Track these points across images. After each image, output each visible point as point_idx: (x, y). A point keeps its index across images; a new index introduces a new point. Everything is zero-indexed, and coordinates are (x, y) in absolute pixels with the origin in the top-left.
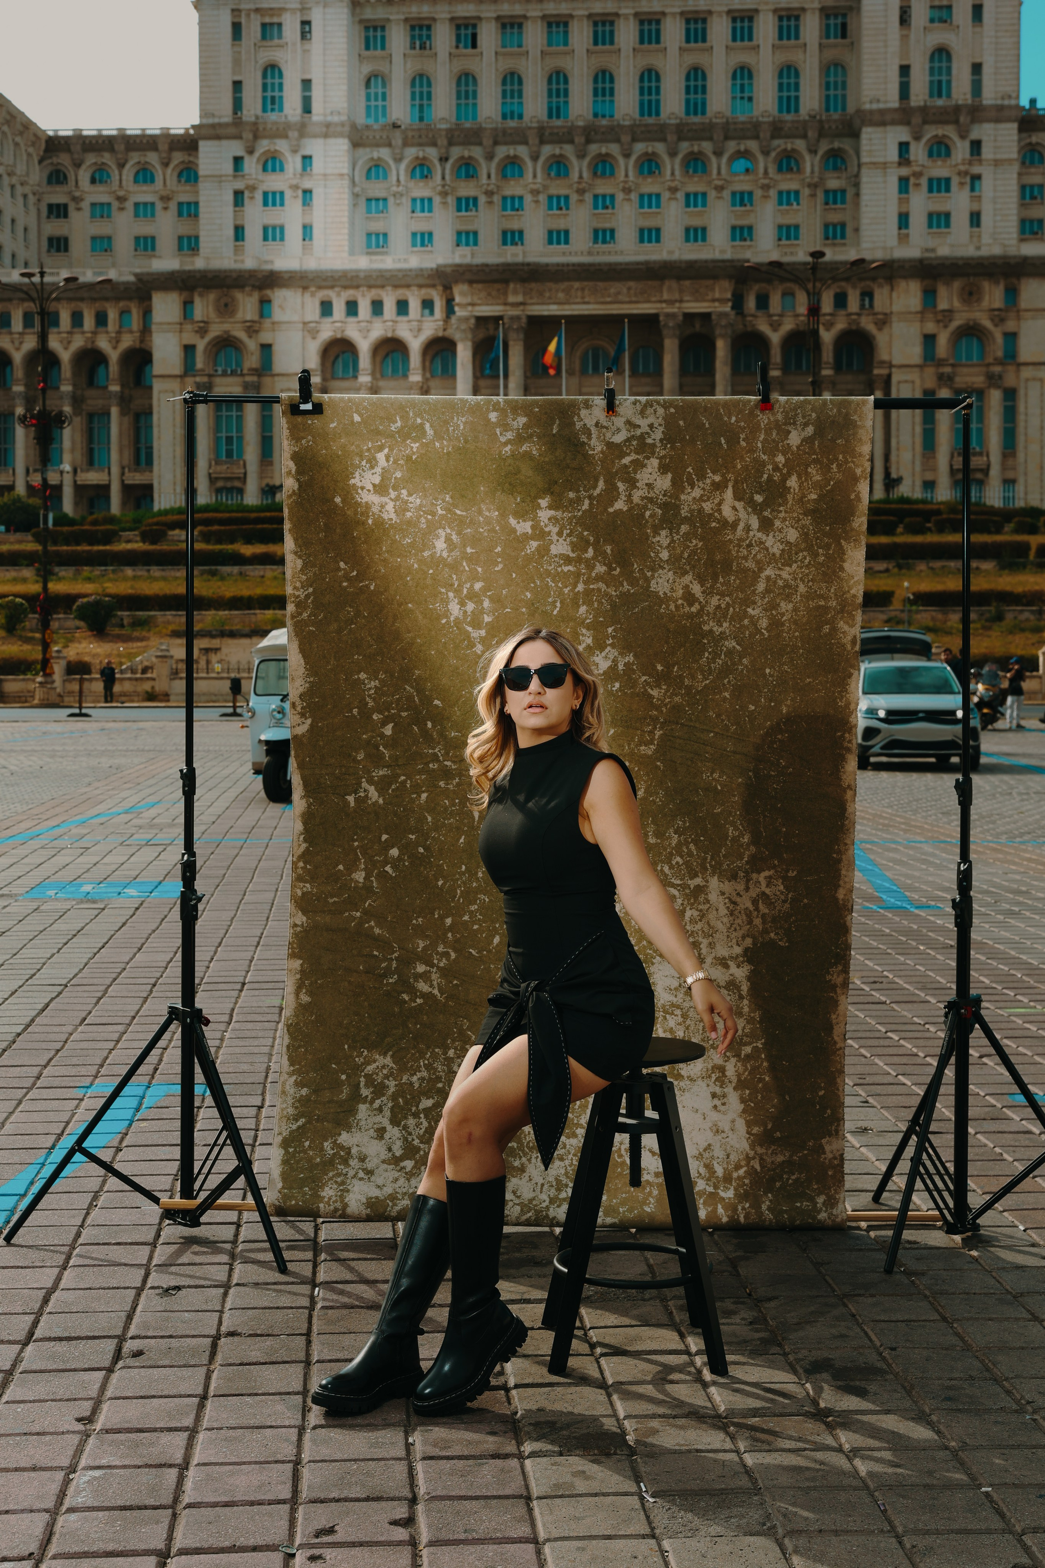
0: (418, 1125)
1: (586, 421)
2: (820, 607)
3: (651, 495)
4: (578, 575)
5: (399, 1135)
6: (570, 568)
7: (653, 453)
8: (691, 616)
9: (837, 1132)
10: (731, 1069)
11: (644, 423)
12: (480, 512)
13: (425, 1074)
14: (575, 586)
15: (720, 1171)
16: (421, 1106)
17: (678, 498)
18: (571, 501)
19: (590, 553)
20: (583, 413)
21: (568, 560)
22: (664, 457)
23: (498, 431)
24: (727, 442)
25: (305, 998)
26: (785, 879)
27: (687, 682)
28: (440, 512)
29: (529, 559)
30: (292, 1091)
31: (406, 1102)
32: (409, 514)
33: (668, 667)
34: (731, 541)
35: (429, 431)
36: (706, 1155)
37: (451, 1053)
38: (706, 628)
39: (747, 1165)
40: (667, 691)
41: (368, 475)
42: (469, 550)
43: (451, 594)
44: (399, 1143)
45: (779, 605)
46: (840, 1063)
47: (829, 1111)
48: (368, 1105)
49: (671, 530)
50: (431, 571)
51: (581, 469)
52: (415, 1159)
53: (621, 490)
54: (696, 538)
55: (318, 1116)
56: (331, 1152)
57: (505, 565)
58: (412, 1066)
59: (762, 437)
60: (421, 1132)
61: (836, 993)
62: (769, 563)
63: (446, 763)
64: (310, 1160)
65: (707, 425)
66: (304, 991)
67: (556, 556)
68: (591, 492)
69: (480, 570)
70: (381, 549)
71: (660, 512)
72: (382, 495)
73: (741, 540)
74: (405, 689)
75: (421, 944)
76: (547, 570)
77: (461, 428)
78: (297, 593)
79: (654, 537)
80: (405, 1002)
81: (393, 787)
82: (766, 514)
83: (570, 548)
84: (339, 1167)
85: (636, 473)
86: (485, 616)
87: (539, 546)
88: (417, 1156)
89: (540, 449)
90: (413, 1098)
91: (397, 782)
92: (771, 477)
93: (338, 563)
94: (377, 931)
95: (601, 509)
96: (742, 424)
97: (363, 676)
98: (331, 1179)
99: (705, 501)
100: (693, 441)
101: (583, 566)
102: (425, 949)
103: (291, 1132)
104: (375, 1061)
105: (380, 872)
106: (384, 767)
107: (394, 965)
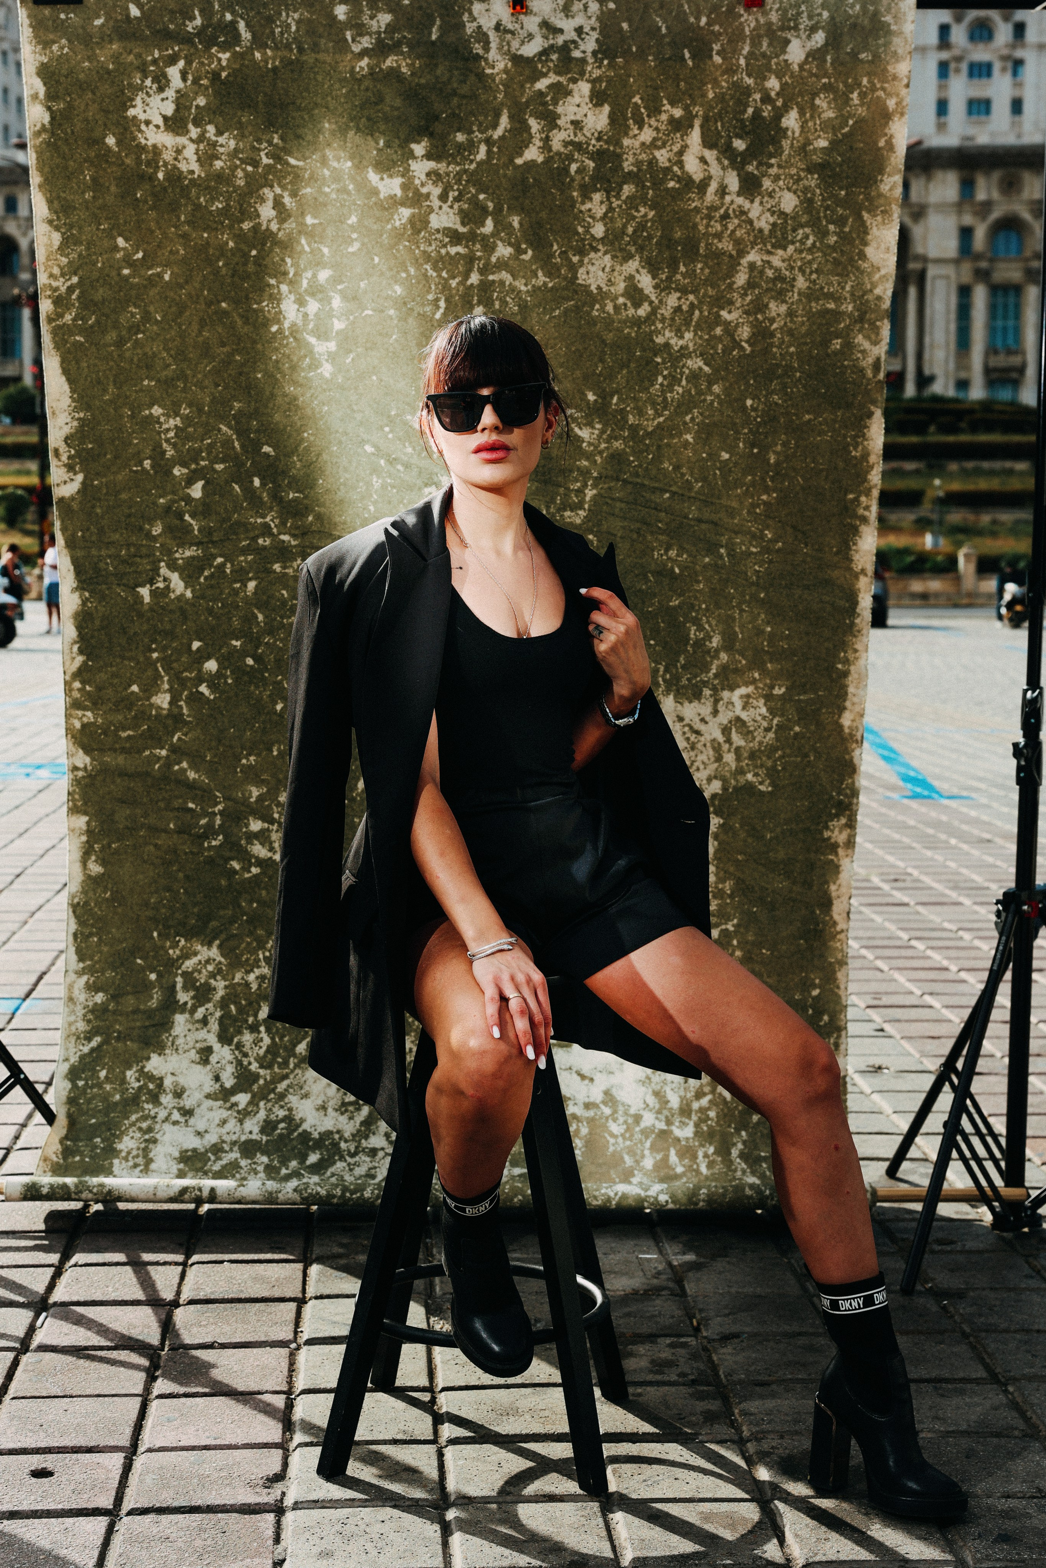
0: (257, 1042)
1: (482, 22)
2: (828, 311)
3: (580, 138)
4: (470, 260)
5: (230, 1057)
6: (460, 249)
7: (582, 73)
8: (637, 322)
11: (568, 26)
12: (325, 162)
14: (467, 276)
17: (618, 143)
18: (460, 147)
19: (489, 226)
21: (455, 237)
22: (598, 80)
23: (348, 35)
24: (693, 57)
25: (95, 868)
26: (768, 698)
27: (631, 419)
28: (265, 160)
29: (398, 235)
30: (82, 997)
31: (240, 1010)
32: (218, 164)
33: (604, 396)
34: (697, 210)
35: (246, 35)
38: (660, 340)
40: (603, 432)
41: (155, 101)
42: (309, 220)
43: (284, 288)
44: (230, 1069)
45: (766, 306)
46: (842, 950)
47: (826, 1018)
48: (187, 1015)
49: (608, 193)
50: (254, 253)
51: (474, 96)
52: (251, 1091)
53: (533, 131)
54: (645, 204)
55: (119, 1032)
56: (136, 1085)
57: (363, 244)
58: (248, 960)
59: (746, 49)
60: (262, 1052)
61: (837, 854)
62: (754, 244)
63: (282, 537)
64: (106, 1097)
65: (664, 30)
66: (93, 858)
67: (438, 231)
68: (490, 132)
69: (326, 250)
70: (179, 219)
71: (592, 164)
72: (178, 134)
73: (713, 208)
74: (219, 430)
75: (255, 792)
76: (425, 252)
77: (294, 28)
78: (55, 284)
79: (583, 203)
80: (235, 872)
81: (206, 573)
82: (750, 168)
83: (458, 220)
84: (146, 1106)
85: (556, 104)
86: (335, 321)
87: (413, 215)
88: (255, 1087)
89: (413, 64)
90: (250, 1004)
91: (211, 566)
92: (757, 112)
93: (115, 239)
94: (192, 775)
95: (504, 159)
96: (717, 28)
97: (157, 411)
98: (133, 1124)
99: (659, 148)
100: (642, 55)
101: (478, 246)
102: (260, 799)
103: (82, 1057)
104: (196, 954)
105: (191, 693)
106: (191, 545)
107: (218, 822)
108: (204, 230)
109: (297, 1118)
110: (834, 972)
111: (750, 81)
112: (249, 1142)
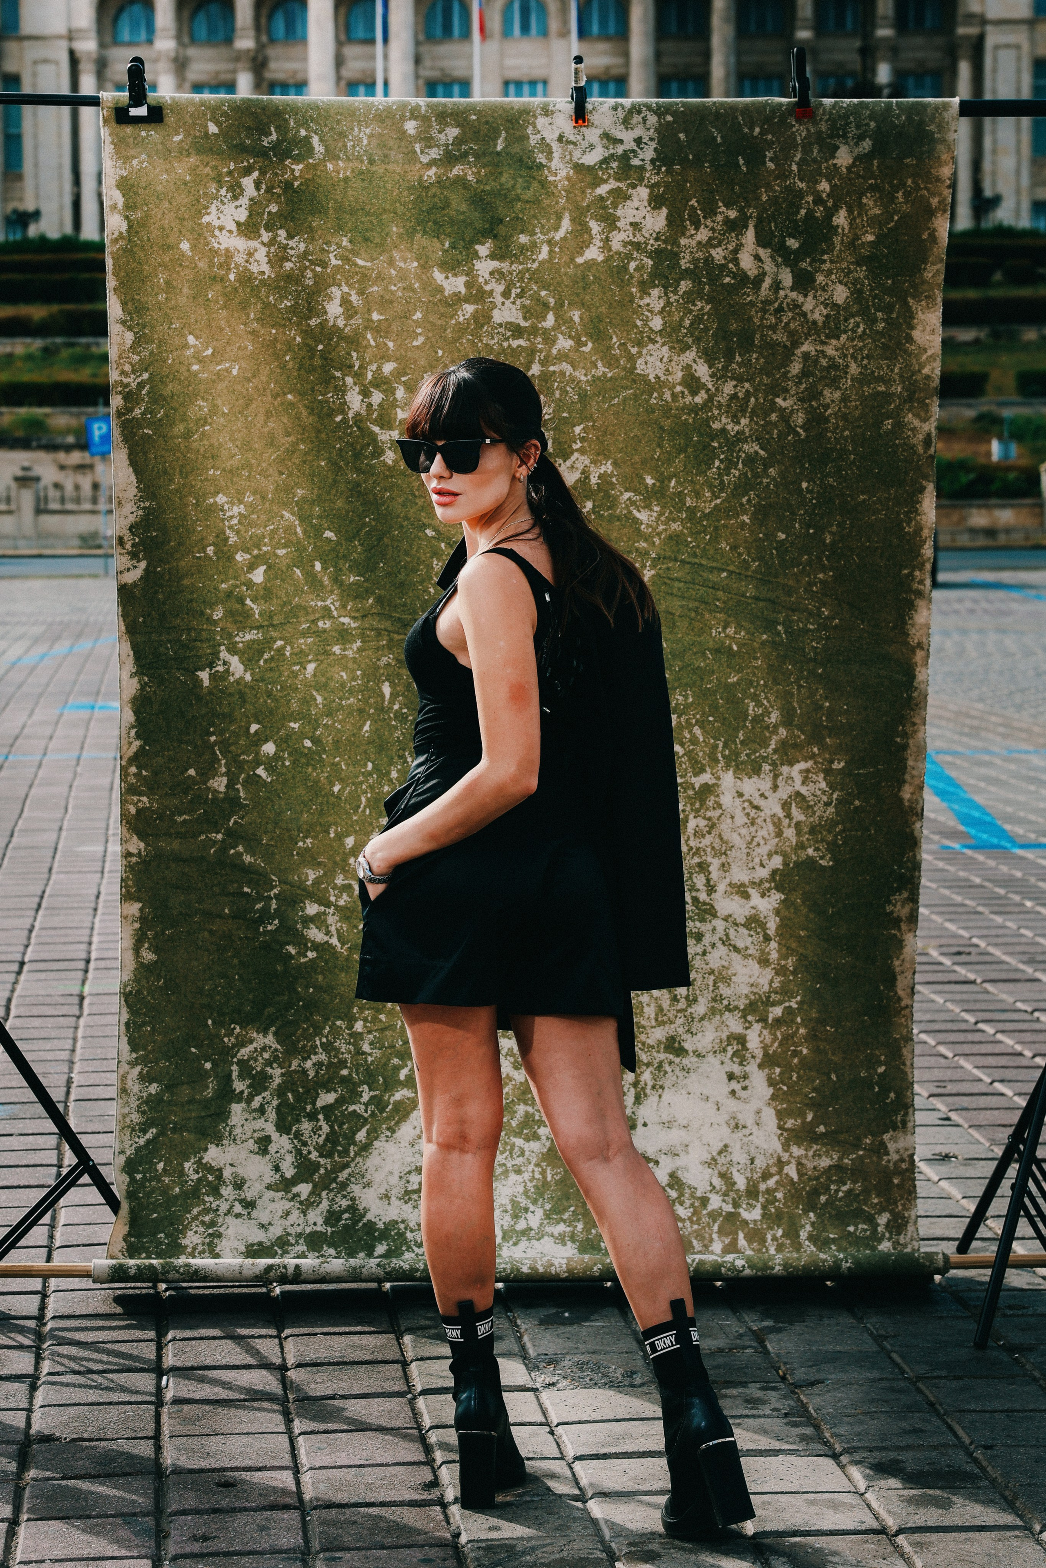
0: (316, 1130)
1: (545, 134)
2: (879, 393)
3: (639, 238)
4: (532, 351)
5: (289, 1147)
6: (522, 342)
7: (641, 179)
8: (694, 409)
9: (904, 1123)
10: (755, 1038)
11: (628, 137)
12: (391, 262)
13: (323, 1057)
15: (741, 1183)
16: (319, 1103)
17: (675, 243)
18: (523, 248)
19: (550, 321)
20: (541, 122)
21: (518, 331)
22: (657, 185)
23: (417, 148)
24: (747, 163)
25: (148, 956)
26: (828, 772)
27: (689, 502)
28: (334, 262)
29: (461, 330)
30: (136, 1088)
31: (298, 1098)
32: (288, 265)
33: (663, 480)
34: (752, 304)
35: (319, 148)
36: (721, 1160)
37: (359, 1026)
38: (716, 426)
39: (780, 1172)
40: (661, 514)
41: (229, 208)
42: (375, 316)
43: (349, 380)
44: (290, 1159)
45: (821, 394)
46: (907, 1026)
47: (892, 1095)
48: (243, 1105)
49: (665, 288)
50: (320, 347)
51: (537, 202)
52: (313, 1181)
53: (594, 232)
54: (702, 299)
55: (175, 1123)
56: (195, 1177)
57: (427, 338)
58: (304, 1046)
59: (798, 156)
60: (321, 1141)
61: (900, 929)
62: (807, 335)
63: (342, 620)
64: (165, 1191)
65: (719, 140)
66: (146, 945)
67: (500, 325)
68: (552, 234)
69: (391, 344)
70: (248, 316)
71: (650, 262)
72: (250, 238)
73: (767, 302)
74: (282, 517)
75: (312, 875)
76: (487, 345)
77: (365, 142)
78: (126, 380)
79: (641, 298)
80: (291, 956)
81: (266, 656)
82: (803, 265)
83: (520, 315)
84: (207, 1199)
85: (616, 208)
86: (399, 410)
87: (477, 311)
88: (316, 1177)
89: (479, 172)
90: (307, 1092)
91: (271, 649)
92: (810, 213)
93: (185, 337)
94: (248, 859)
95: (566, 258)
96: (770, 137)
97: (221, 499)
98: (195, 1218)
99: (715, 247)
100: (698, 161)
101: (539, 339)
102: (317, 882)
103: (138, 1150)
104: (251, 1041)
105: (249, 776)
106: (252, 628)
107: (274, 906)
108: (273, 327)
109: (361, 1207)
110: (899, 1049)
111: (802, 185)
112: (314, 1234)
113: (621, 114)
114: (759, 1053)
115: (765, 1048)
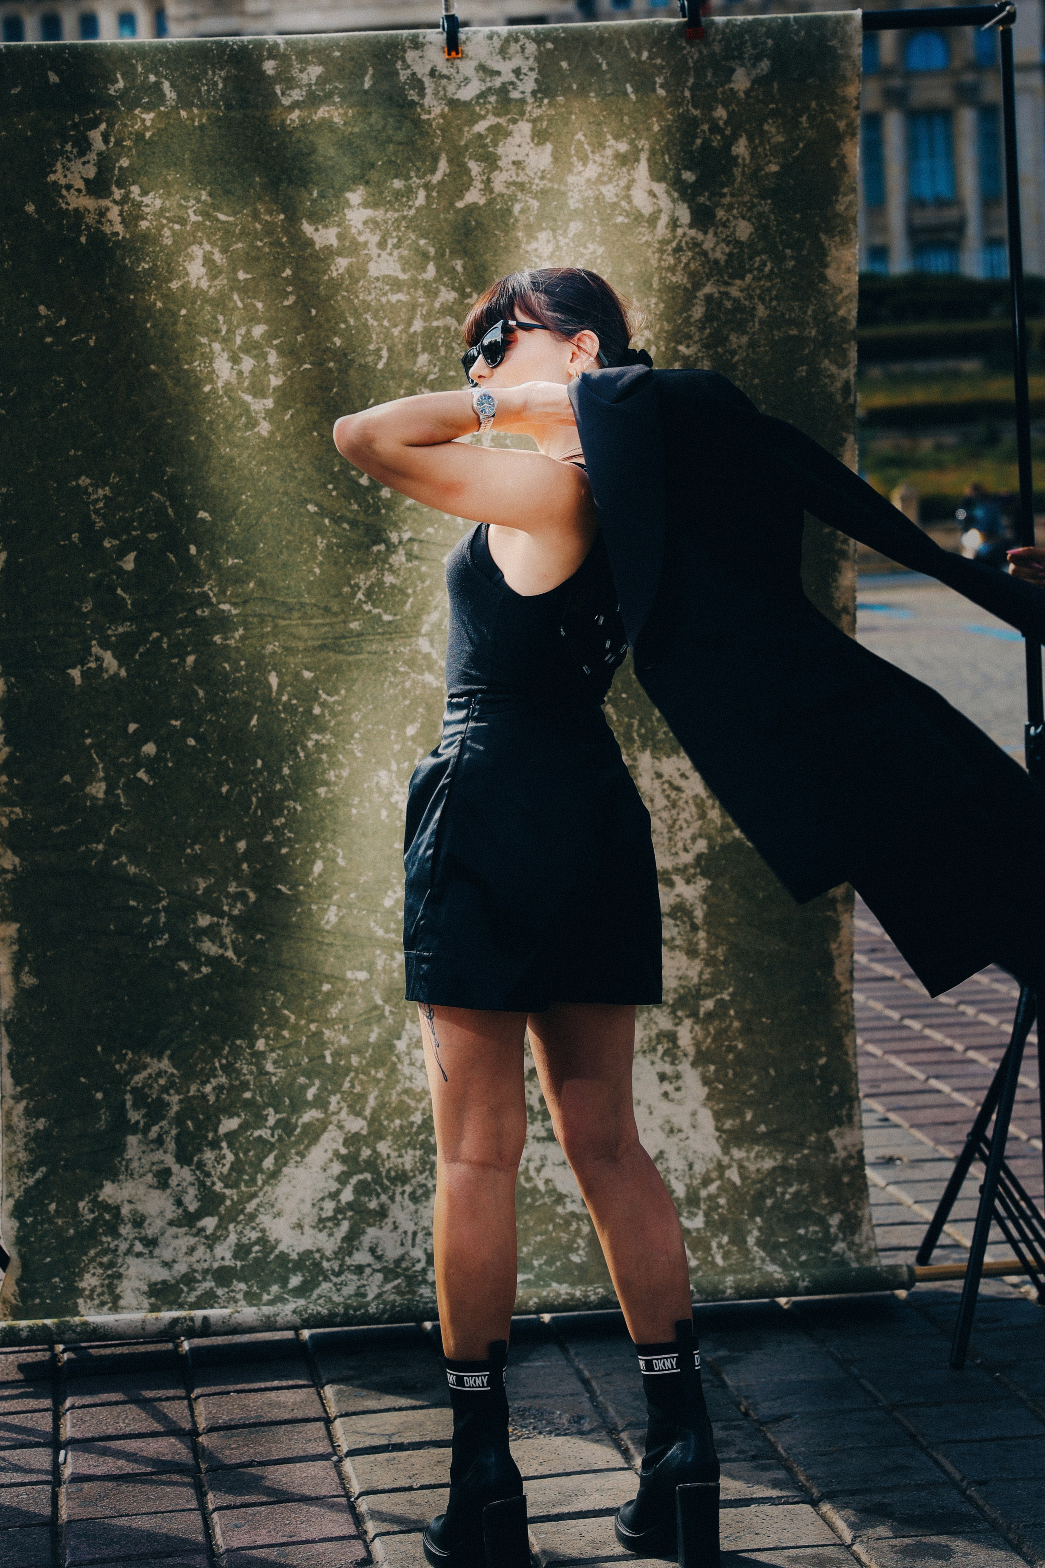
0: (220, 1159)
1: (416, 68)
2: (791, 338)
3: (522, 178)
4: (413, 307)
5: (191, 1178)
6: (401, 297)
7: (522, 113)
9: (850, 1118)
10: (686, 1036)
11: (506, 68)
12: (255, 216)
13: (223, 1080)
14: (409, 324)
17: (562, 181)
18: (397, 194)
19: (431, 272)
20: (411, 55)
21: (396, 285)
22: (539, 119)
23: (278, 89)
24: (636, 91)
28: (193, 218)
29: (334, 285)
30: (22, 1125)
31: (199, 1125)
32: (144, 224)
34: (647, 244)
35: (170, 94)
37: (261, 1044)
39: (721, 1176)
41: (76, 166)
43: (216, 346)
44: (192, 1191)
45: (726, 338)
46: (847, 1013)
47: (835, 1088)
48: (140, 1136)
49: (554, 230)
50: (183, 312)
51: (411, 143)
52: (218, 1214)
53: (474, 173)
54: (594, 240)
55: (66, 1160)
56: (91, 1216)
57: (299, 297)
58: (202, 1069)
59: (691, 81)
60: (225, 1170)
61: (835, 910)
62: (709, 276)
63: (222, 606)
64: (59, 1233)
65: (604, 67)
66: (27, 969)
67: (377, 279)
68: (428, 177)
69: (260, 305)
70: (103, 282)
71: (536, 204)
72: (101, 197)
73: (664, 242)
74: (152, 497)
75: (202, 884)
76: (364, 301)
77: (220, 86)
79: (528, 243)
80: (183, 973)
81: (141, 650)
82: (701, 200)
83: (398, 266)
84: (104, 1239)
85: (496, 145)
86: (272, 377)
87: (351, 265)
88: (222, 1209)
89: (346, 114)
90: (208, 1118)
91: (146, 641)
92: (706, 144)
93: (36, 307)
94: (132, 869)
95: (444, 203)
96: (659, 61)
97: (84, 481)
98: (92, 1260)
99: (605, 183)
100: (583, 91)
101: (420, 292)
102: (207, 890)
103: (27, 1191)
104: (145, 1067)
105: (129, 780)
106: (125, 620)
107: (163, 919)
108: (130, 292)
109: (272, 1239)
110: (841, 1038)
111: (696, 112)
112: (222, 1269)
113: (497, 43)
114: (691, 1051)
115: (697, 1044)
